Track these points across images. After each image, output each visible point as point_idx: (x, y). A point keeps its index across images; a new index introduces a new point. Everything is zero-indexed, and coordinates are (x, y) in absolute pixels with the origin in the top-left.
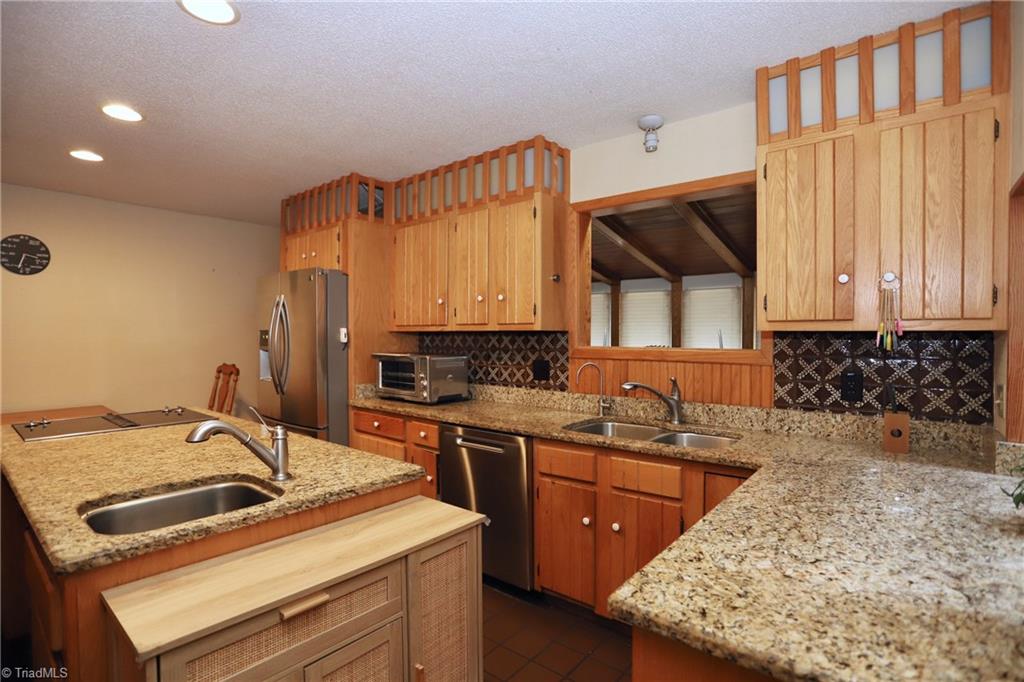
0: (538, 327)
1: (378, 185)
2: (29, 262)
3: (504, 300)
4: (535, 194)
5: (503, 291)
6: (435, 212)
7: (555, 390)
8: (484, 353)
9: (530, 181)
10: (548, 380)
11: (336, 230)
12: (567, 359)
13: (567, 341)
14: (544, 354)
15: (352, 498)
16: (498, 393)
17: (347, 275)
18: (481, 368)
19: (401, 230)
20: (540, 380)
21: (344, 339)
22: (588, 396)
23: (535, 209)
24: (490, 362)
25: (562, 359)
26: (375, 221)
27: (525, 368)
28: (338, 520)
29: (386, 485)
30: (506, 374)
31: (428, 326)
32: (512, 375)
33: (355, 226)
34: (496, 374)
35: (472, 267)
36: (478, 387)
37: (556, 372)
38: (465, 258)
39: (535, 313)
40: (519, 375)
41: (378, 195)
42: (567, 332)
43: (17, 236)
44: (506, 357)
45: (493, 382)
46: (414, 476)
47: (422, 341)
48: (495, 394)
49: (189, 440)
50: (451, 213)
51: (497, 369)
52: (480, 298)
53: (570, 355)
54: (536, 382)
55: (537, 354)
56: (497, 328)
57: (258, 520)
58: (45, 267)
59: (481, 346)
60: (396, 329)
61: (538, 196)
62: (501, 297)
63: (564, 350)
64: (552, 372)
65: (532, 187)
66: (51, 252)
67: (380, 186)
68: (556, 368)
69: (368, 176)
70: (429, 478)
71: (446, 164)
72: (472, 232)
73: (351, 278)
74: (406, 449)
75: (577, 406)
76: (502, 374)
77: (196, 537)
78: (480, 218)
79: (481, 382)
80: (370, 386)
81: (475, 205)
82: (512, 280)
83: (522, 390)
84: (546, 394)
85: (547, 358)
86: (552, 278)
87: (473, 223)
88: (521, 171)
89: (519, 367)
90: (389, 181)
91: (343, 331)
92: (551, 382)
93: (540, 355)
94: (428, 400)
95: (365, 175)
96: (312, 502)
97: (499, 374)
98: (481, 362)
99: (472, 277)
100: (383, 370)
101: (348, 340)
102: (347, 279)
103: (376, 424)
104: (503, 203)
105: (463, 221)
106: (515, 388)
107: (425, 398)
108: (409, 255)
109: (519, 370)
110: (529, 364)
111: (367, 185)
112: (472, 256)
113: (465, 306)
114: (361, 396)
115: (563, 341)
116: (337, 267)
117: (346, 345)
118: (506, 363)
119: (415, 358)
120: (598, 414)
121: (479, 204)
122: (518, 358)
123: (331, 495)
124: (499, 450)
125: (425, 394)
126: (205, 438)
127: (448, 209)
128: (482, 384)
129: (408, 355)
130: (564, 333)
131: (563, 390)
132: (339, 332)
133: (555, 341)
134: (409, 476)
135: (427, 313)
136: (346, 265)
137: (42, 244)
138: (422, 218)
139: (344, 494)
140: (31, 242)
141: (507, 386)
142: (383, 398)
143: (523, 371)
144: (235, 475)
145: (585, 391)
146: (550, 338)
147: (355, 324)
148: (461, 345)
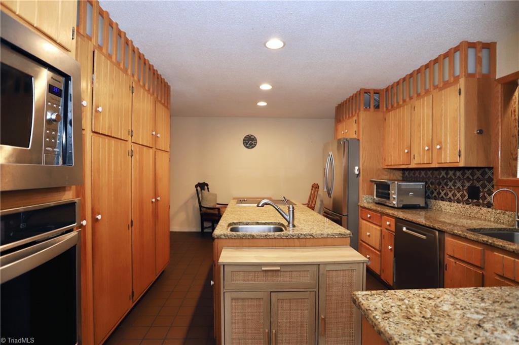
0: (462, 164)
1: (375, 92)
2: (251, 144)
3: (441, 148)
4: (460, 80)
5: (440, 143)
6: (404, 101)
7: (483, 206)
8: (438, 181)
9: (457, 73)
10: (478, 199)
11: (355, 118)
12: (493, 186)
13: (493, 174)
14: (475, 182)
15: (310, 238)
16: (444, 205)
17: (359, 140)
18: (436, 190)
19: (388, 114)
20: (473, 199)
21: (357, 172)
22: (507, 213)
23: (460, 89)
24: (441, 187)
25: (489, 186)
26: (374, 111)
27: (463, 191)
28: (305, 246)
29: (329, 236)
30: (450, 195)
31: (400, 165)
32: (454, 195)
33: (363, 115)
34: (445, 194)
35: (423, 130)
36: (433, 201)
37: (484, 195)
38: (419, 126)
39: (460, 156)
40: (458, 195)
41: (376, 97)
42: (492, 168)
43: (248, 136)
44: (450, 184)
45: (443, 199)
46: (345, 235)
47: (404, 174)
48: (443, 207)
49: (258, 206)
50: (412, 100)
51: (445, 191)
52: (427, 148)
53: (494, 184)
54: (470, 200)
55: (471, 182)
56: (437, 166)
57: (271, 237)
58: (255, 145)
59: (436, 177)
60: (386, 167)
61: (462, 81)
62: (438, 147)
63: (490, 180)
64: (481, 194)
65: (458, 76)
66: (257, 140)
67: (376, 92)
68: (484, 192)
69: (369, 88)
70: (390, 247)
71: (409, 73)
72: (423, 109)
73: (361, 141)
74: (381, 230)
75: (498, 219)
76: (448, 194)
77: (249, 238)
78: (427, 100)
79: (435, 198)
80: (370, 197)
81: (425, 93)
82: (446, 135)
83: (460, 205)
84: (476, 209)
85: (478, 185)
86: (476, 132)
87: (423, 103)
88: (452, 67)
89: (459, 190)
90: (382, 88)
91: (357, 168)
92: (481, 201)
93: (473, 183)
94: (396, 206)
95: (368, 88)
96: (293, 236)
97: (446, 194)
98: (435, 187)
99: (423, 136)
100: (376, 189)
101: (359, 172)
102: (359, 142)
103: (369, 216)
104: (441, 89)
105: (417, 103)
106: (456, 204)
107: (394, 204)
108: (392, 127)
109: (459, 192)
110: (465, 188)
111: (369, 93)
112: (423, 124)
113: (419, 153)
114: (365, 201)
115: (490, 174)
116: (355, 136)
117: (358, 175)
118: (450, 188)
119: (390, 182)
120: (513, 226)
121: (427, 92)
122: (459, 185)
123: (301, 234)
124: (424, 237)
125: (394, 203)
126: (263, 206)
127: (411, 98)
128: (436, 199)
129: (386, 181)
130: (490, 168)
131: (489, 207)
132: (355, 169)
133: (483, 174)
134: (342, 235)
135: (400, 158)
136: (359, 136)
137: (255, 137)
138: (399, 106)
139: (307, 235)
140: (252, 137)
141: (451, 202)
142: (376, 203)
143: (461, 193)
144: (279, 223)
145: (505, 209)
146: (480, 172)
147: (363, 164)
148: (424, 176)
